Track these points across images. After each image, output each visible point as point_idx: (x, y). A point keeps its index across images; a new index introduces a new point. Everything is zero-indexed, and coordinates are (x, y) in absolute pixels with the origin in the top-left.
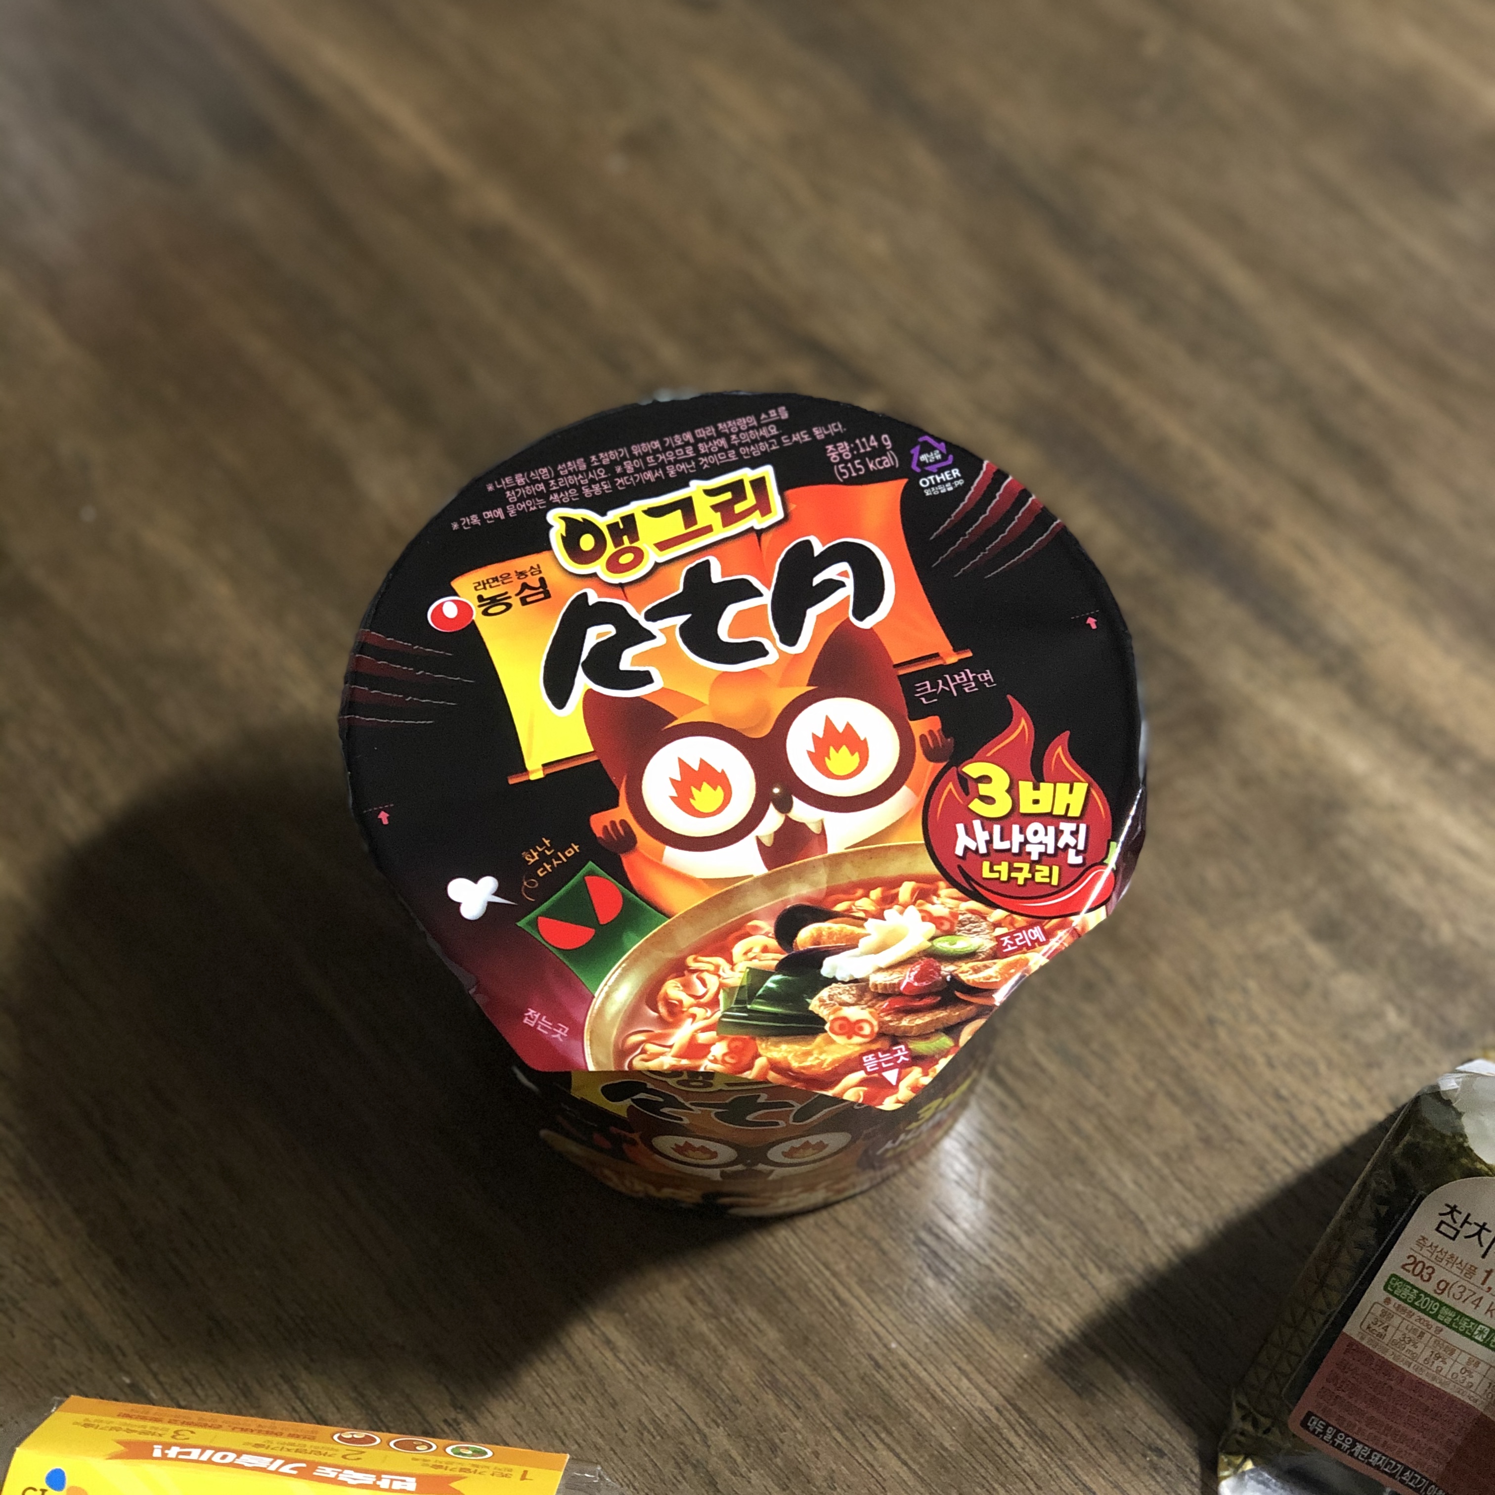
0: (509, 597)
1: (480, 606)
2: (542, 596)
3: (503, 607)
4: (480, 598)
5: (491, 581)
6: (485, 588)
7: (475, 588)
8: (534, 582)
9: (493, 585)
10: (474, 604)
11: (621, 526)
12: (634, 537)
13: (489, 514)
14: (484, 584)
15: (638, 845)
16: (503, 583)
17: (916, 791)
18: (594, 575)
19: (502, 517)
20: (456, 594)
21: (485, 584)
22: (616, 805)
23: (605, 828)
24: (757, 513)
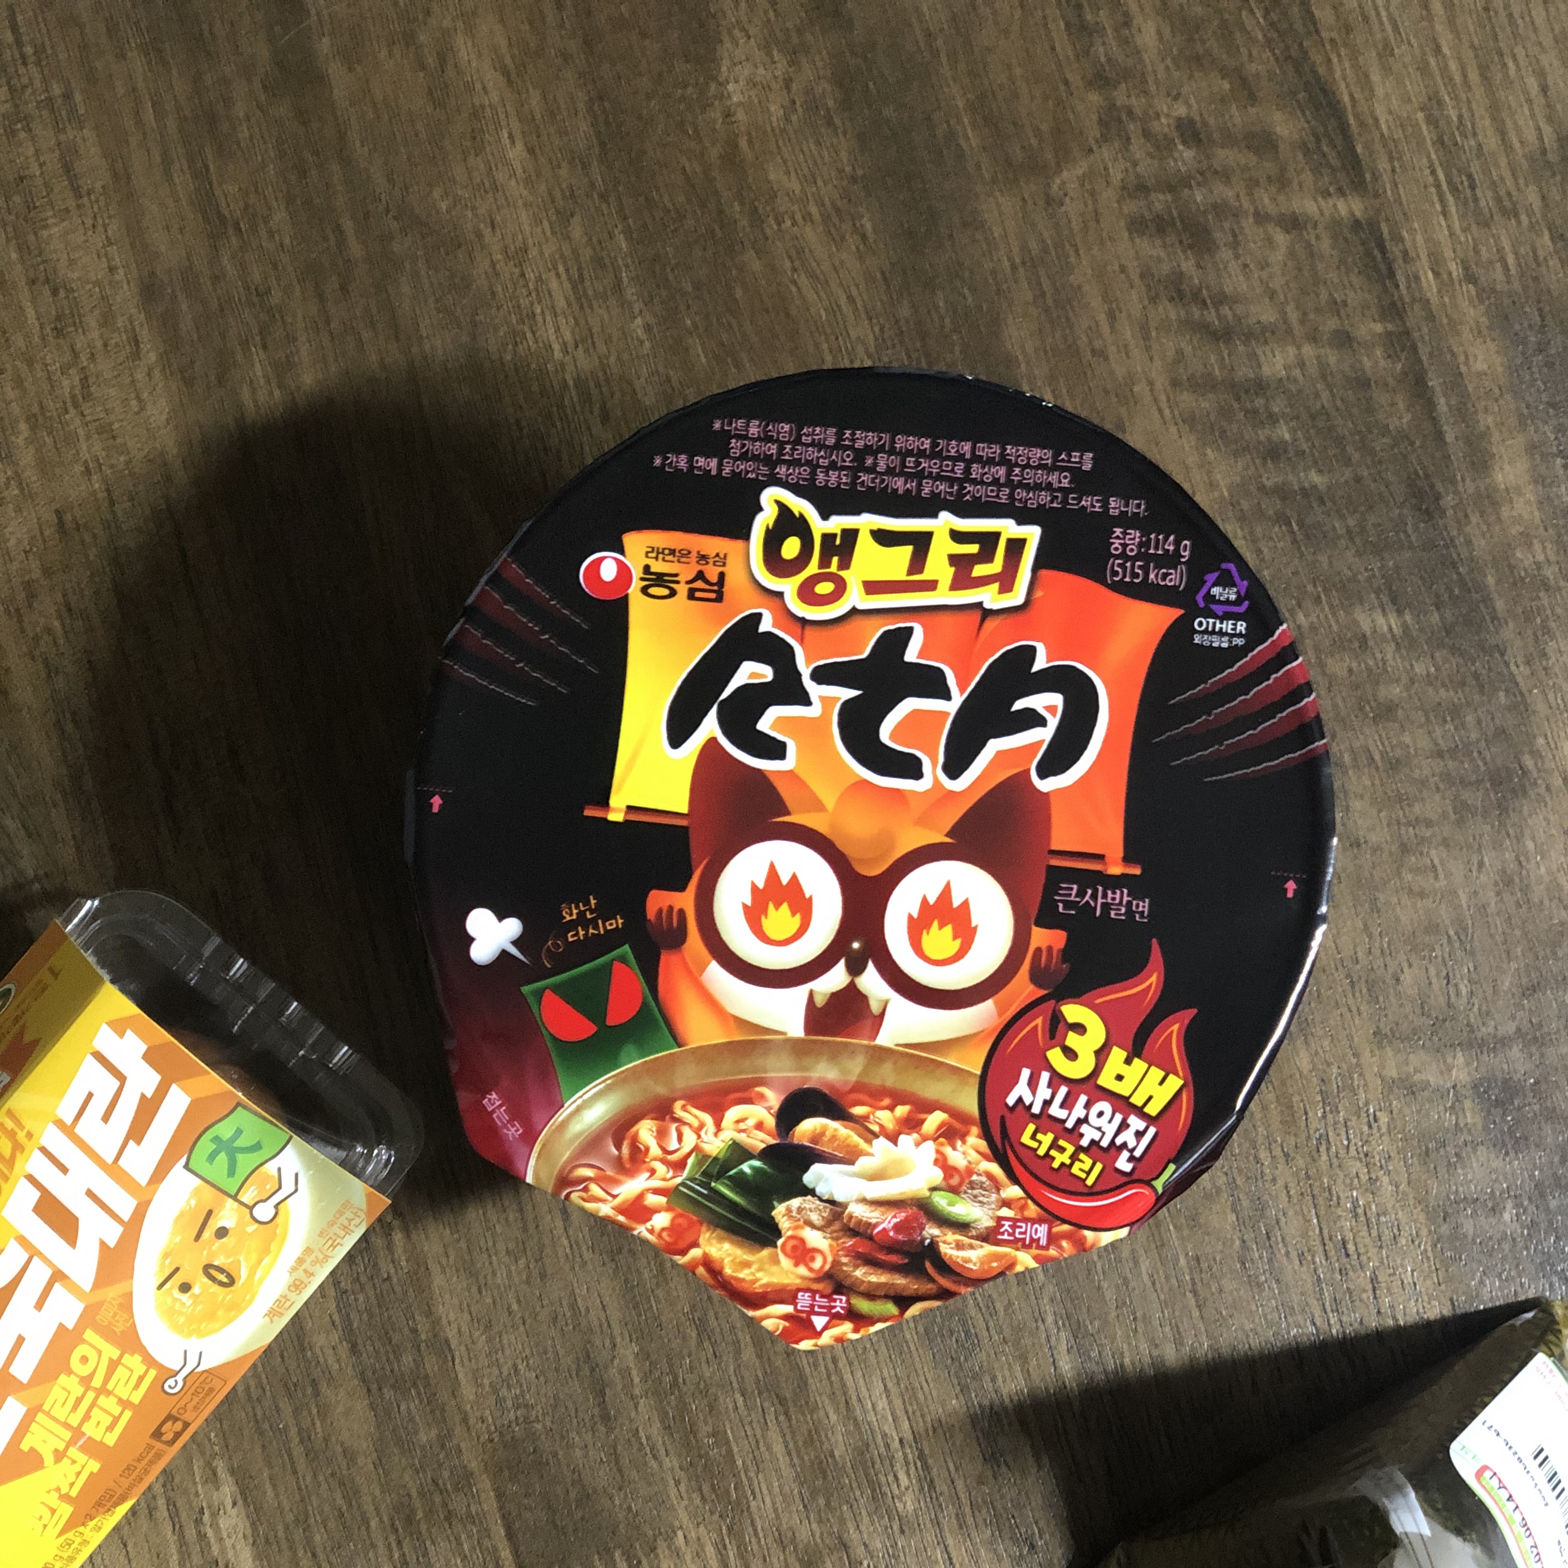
0: (678, 582)
1: (642, 579)
2: (713, 596)
3: (666, 592)
4: (647, 569)
5: (667, 552)
6: (657, 558)
7: (647, 553)
8: (712, 574)
9: (667, 558)
10: (637, 573)
11: (838, 542)
12: (845, 564)
13: (701, 461)
14: (658, 553)
15: (686, 946)
16: (679, 561)
17: (1001, 1010)
18: (780, 595)
19: (714, 472)
20: (622, 552)
21: (656, 552)
22: (682, 889)
23: (660, 911)
24: (996, 586)
